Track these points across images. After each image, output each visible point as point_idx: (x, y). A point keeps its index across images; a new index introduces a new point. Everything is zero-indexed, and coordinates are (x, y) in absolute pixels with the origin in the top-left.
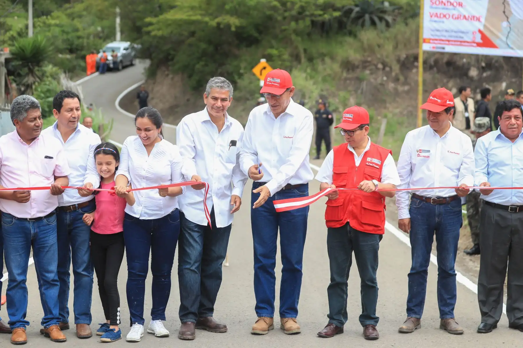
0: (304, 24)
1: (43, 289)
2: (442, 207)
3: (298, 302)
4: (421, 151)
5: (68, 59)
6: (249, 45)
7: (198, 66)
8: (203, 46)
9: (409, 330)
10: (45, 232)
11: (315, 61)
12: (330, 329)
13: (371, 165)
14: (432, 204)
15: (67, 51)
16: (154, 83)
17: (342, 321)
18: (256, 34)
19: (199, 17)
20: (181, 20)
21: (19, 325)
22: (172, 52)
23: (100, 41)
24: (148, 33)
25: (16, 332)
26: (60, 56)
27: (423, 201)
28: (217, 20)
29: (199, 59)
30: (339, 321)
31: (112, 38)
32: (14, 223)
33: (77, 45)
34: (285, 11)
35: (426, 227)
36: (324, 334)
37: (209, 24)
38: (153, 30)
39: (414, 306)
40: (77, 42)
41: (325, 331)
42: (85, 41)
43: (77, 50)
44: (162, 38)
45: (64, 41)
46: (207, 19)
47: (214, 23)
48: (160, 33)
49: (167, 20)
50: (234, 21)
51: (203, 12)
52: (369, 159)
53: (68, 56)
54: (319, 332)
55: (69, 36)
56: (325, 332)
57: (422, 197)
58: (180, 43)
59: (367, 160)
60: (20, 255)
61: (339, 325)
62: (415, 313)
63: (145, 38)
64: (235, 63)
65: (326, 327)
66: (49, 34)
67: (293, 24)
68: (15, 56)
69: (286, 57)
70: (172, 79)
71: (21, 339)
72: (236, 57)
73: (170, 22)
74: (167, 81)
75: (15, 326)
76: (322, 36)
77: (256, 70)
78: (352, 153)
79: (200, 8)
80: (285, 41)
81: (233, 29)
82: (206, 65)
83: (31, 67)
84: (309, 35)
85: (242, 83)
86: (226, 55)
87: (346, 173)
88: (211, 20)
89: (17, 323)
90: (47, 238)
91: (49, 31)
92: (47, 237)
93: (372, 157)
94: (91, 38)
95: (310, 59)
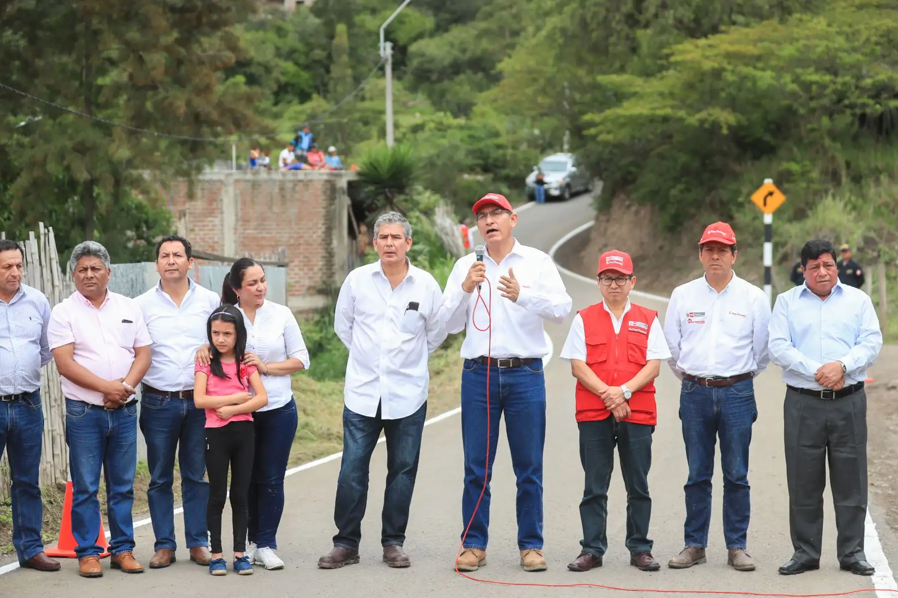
0: (844, 120)
1: (111, 503)
2: (721, 390)
3: (541, 527)
4: (691, 315)
5: (478, 182)
6: (756, 157)
7: (674, 192)
8: (683, 158)
9: (682, 564)
10: (125, 425)
11: (863, 182)
12: (585, 560)
13: (636, 330)
14: (708, 388)
15: (478, 169)
16: (608, 221)
17: (601, 549)
18: (767, 138)
19: (668, 111)
20: (640, 116)
21: (92, 551)
22: (633, 169)
23: (537, 152)
24: (594, 137)
25: (87, 561)
26: (466, 176)
27: (695, 382)
28: (699, 116)
29: (677, 180)
30: (599, 550)
31: (558, 148)
32: (87, 414)
33: (496, 160)
34: (812, 98)
35: (702, 420)
36: (576, 566)
37: (686, 122)
38: (601, 132)
39: (693, 531)
40: (496, 154)
41: (578, 562)
42: (510, 151)
43: (496, 167)
44: (618, 145)
45: (470, 153)
46: (682, 113)
47: (693, 120)
48: (610, 137)
49: (618, 117)
50: (726, 117)
51: (676, 103)
52: (631, 323)
53: (480, 178)
54: (570, 563)
55: (481, 145)
56: (578, 564)
57: (694, 377)
58: (645, 154)
59: (629, 324)
60: (94, 456)
61: (597, 555)
62: (695, 541)
63: (591, 146)
64: (733, 186)
65: (578, 557)
66: (444, 142)
67: (825, 121)
68: (363, 178)
69: (815, 175)
70: (637, 213)
71: (96, 570)
72: (736, 176)
73: (622, 120)
74: (629, 217)
75: (87, 554)
76: (878, 141)
77: (758, 198)
78: (607, 314)
79: (672, 95)
80: (813, 147)
81: (725, 131)
82: (688, 190)
83: (389, 195)
84: (855, 138)
85: (741, 218)
86: (720, 173)
87: (605, 344)
88: (689, 114)
89: (89, 550)
90: (127, 434)
91: (444, 137)
92: (126, 432)
93: (635, 320)
94: (524, 147)
95: (857, 179)
